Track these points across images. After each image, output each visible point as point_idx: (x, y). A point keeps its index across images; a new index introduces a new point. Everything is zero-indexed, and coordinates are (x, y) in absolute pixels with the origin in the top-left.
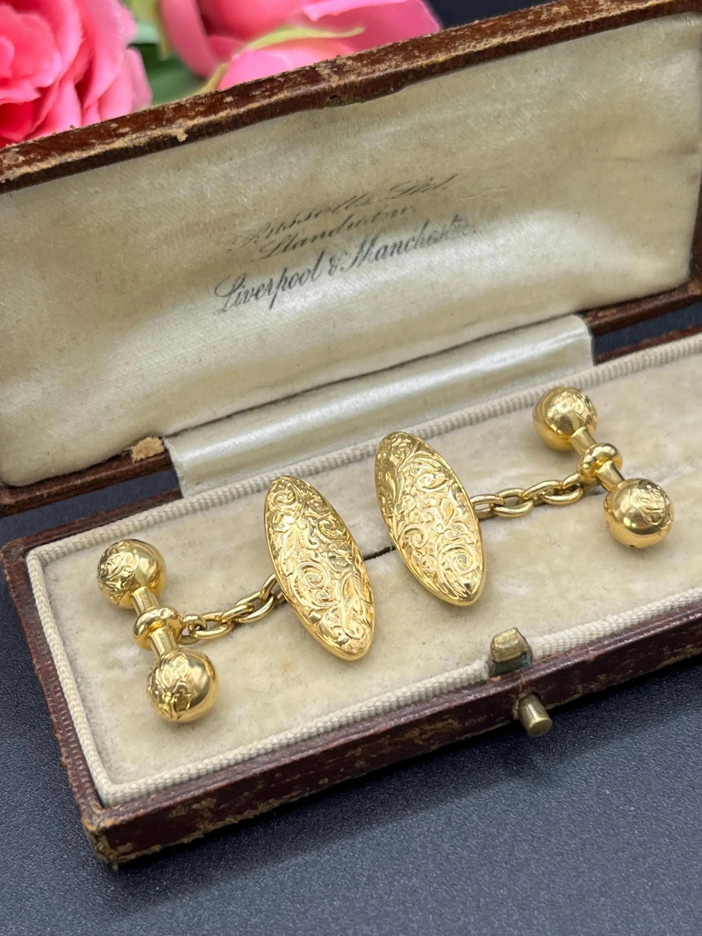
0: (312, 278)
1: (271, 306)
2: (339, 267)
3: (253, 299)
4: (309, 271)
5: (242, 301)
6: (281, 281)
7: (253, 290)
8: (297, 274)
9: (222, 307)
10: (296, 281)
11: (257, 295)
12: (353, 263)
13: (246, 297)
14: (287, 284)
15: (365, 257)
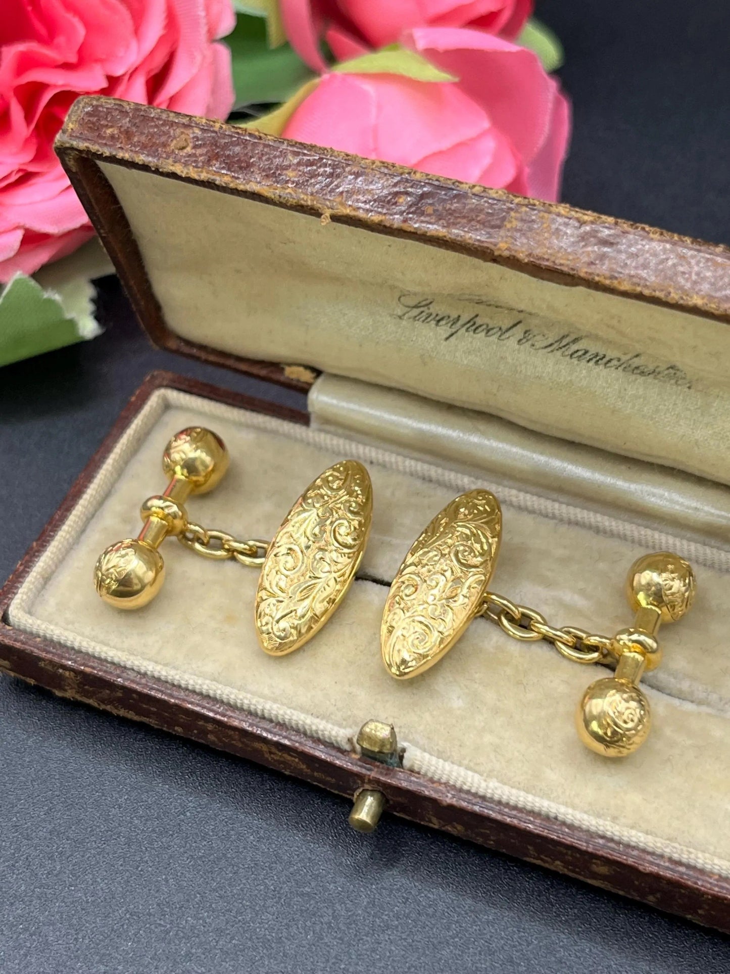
0: (500, 336)
1: (447, 339)
2: (530, 342)
3: (433, 323)
4: (500, 329)
5: (421, 320)
6: (469, 322)
7: (437, 315)
8: (488, 325)
9: (400, 313)
10: (483, 330)
11: (439, 321)
12: (546, 347)
13: (427, 318)
14: (474, 328)
15: (561, 348)
